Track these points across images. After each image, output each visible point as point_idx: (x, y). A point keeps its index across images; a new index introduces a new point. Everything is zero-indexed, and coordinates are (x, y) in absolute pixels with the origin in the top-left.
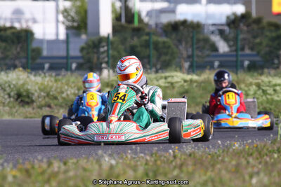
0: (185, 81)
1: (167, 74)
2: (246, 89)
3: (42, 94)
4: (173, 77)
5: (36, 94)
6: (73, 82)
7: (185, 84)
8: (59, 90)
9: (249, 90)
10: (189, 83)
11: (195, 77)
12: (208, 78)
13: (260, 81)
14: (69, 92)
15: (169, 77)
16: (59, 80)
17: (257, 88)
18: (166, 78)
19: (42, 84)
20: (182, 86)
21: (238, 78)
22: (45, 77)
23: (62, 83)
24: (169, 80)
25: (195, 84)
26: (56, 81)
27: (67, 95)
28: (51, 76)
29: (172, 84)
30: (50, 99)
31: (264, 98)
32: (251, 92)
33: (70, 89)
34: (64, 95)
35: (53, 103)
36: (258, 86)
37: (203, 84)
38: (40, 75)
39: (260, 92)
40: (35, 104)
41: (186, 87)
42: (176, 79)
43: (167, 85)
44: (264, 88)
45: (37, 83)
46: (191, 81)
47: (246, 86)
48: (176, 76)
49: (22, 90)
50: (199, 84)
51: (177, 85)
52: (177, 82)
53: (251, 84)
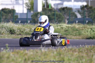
0: (67, 27)
1: (61, 24)
2: (87, 30)
3: (18, 30)
4: (62, 25)
5: (16, 31)
6: (29, 27)
7: (67, 28)
8: (24, 29)
9: (88, 30)
10: (68, 27)
11: (70, 26)
12: (74, 26)
13: (92, 27)
14: (27, 30)
15: (61, 25)
16: (24, 26)
17: (91, 30)
18: (60, 26)
19: (18, 27)
20: (66, 29)
21: (84, 26)
22: (20, 25)
23: (25, 27)
24: (61, 26)
25: (70, 28)
26: (23, 26)
27: (27, 31)
28: (21, 25)
29: (62, 28)
30: (21, 32)
31: (93, 33)
32: (89, 31)
33: (27, 29)
34: (26, 31)
35: (22, 33)
36: (91, 29)
37: (73, 28)
38: (18, 24)
39: (92, 31)
40: (16, 34)
41: (67, 29)
42: (63, 26)
43: (60, 28)
44: (93, 30)
45: (17, 27)
46: (69, 27)
47: (87, 29)
48: (64, 25)
49: (12, 29)
50: (72, 28)
51: (64, 28)
52: (64, 27)
53: (89, 28)
